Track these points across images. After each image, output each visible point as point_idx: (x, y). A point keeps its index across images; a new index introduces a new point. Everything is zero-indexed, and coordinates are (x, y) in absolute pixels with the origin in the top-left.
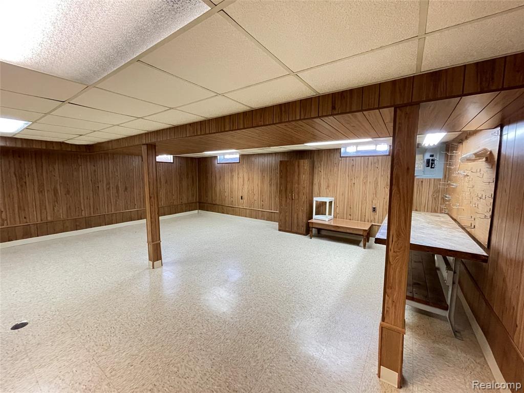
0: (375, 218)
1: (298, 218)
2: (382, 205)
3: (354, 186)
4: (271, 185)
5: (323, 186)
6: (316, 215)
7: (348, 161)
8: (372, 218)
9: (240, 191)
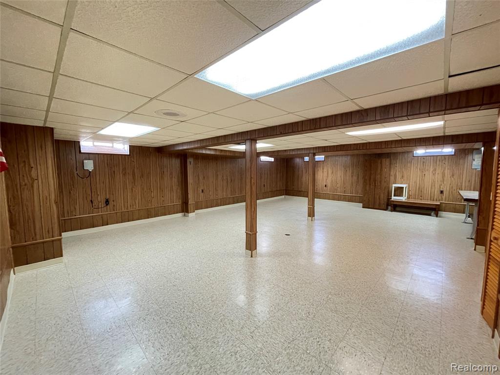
0: (442, 198)
1: (379, 199)
2: (448, 189)
3: (425, 177)
4: (352, 176)
5: (399, 176)
6: (394, 196)
7: (419, 159)
8: (440, 198)
9: (325, 181)
